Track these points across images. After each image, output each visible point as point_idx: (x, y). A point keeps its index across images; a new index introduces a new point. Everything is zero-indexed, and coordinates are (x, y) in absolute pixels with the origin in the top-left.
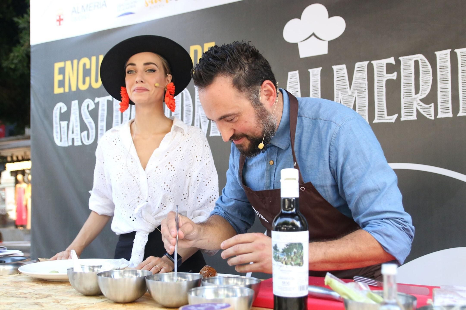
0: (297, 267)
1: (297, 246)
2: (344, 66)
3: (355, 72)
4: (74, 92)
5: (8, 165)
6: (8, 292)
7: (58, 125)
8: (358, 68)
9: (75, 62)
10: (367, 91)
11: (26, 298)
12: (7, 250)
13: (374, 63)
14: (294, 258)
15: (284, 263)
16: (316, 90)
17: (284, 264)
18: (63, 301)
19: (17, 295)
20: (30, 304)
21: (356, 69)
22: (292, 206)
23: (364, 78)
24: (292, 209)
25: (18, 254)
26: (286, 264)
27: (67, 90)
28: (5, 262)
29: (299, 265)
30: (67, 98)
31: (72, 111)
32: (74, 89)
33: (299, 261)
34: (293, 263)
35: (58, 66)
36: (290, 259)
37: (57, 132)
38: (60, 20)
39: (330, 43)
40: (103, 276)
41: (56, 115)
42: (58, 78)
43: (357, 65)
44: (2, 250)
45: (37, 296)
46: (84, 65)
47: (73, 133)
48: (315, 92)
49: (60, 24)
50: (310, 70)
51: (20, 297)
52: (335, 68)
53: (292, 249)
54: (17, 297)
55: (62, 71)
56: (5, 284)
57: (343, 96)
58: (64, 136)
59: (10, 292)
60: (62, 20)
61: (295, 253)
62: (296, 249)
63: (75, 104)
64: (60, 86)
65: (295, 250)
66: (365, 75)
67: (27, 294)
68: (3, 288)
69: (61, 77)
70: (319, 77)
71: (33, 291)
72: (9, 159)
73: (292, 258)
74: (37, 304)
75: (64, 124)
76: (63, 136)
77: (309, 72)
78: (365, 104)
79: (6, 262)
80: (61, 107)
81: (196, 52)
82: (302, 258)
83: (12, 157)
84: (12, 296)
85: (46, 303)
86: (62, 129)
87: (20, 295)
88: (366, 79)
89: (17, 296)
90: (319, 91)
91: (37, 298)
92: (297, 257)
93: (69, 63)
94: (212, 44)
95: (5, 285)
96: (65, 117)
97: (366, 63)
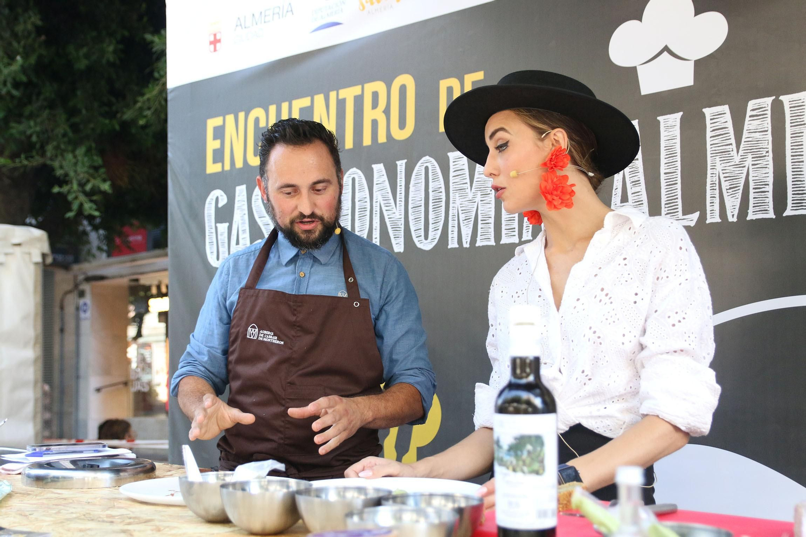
0: (534, 477)
1: (533, 440)
2: (726, 108)
3: (747, 118)
4: (240, 169)
5: (152, 302)
6: (87, 513)
7: (214, 230)
8: (753, 110)
9: (242, 115)
10: (771, 154)
11: (112, 522)
12: (107, 448)
13: (785, 99)
14: (528, 461)
15: (511, 468)
16: (671, 155)
17: (510, 472)
18: (167, 529)
19: (100, 517)
20: (114, 532)
21: (749, 113)
22: (528, 370)
23: (766, 129)
24: (528, 375)
25: (126, 454)
26: (514, 470)
27: (227, 167)
28: (98, 466)
29: (537, 473)
30: (227, 182)
31: (237, 205)
32: (239, 164)
33: (536, 466)
34: (525, 469)
35: (212, 123)
36: (521, 463)
37: (211, 243)
38: (215, 42)
39: (698, 63)
40: (231, 489)
41: (209, 211)
42: (212, 145)
43: (752, 104)
44: (99, 447)
45: (132, 520)
46: (257, 120)
47: (238, 243)
48: (671, 160)
49: (215, 50)
50: (660, 118)
51: (103, 521)
52: (708, 112)
53: (524, 445)
54: (99, 521)
55: (219, 133)
56: (89, 501)
57: (723, 165)
58: (223, 250)
59: (92, 513)
60: (219, 41)
61: (529, 452)
62: (531, 444)
63: (241, 191)
64: (215, 161)
65: (529, 447)
66: (767, 124)
67: (117, 517)
68: (83, 508)
69: (217, 144)
70: (677, 132)
71: (128, 513)
72: (154, 291)
73: (524, 462)
74: (124, 531)
75: (223, 227)
76: (221, 250)
77: (659, 122)
78: (768, 179)
79: (100, 467)
80: (218, 196)
81: (450, 90)
82: (542, 462)
83: (159, 287)
84: (92, 520)
85: (139, 531)
86: (219, 237)
87: (105, 519)
88: (770, 132)
89: (99, 519)
90: (679, 158)
91: (129, 524)
92: (532, 459)
93: (230, 118)
94: (479, 76)
95: (89, 503)
96: (225, 214)
97: (768, 101)
